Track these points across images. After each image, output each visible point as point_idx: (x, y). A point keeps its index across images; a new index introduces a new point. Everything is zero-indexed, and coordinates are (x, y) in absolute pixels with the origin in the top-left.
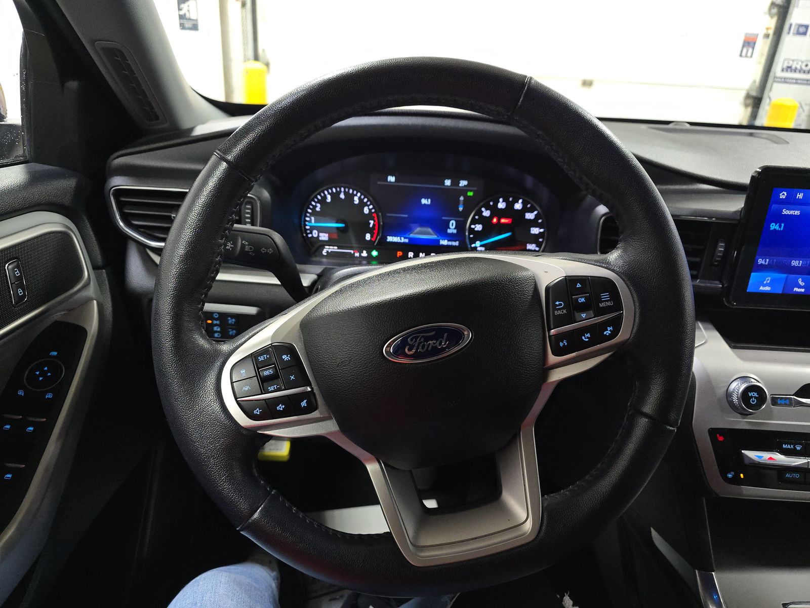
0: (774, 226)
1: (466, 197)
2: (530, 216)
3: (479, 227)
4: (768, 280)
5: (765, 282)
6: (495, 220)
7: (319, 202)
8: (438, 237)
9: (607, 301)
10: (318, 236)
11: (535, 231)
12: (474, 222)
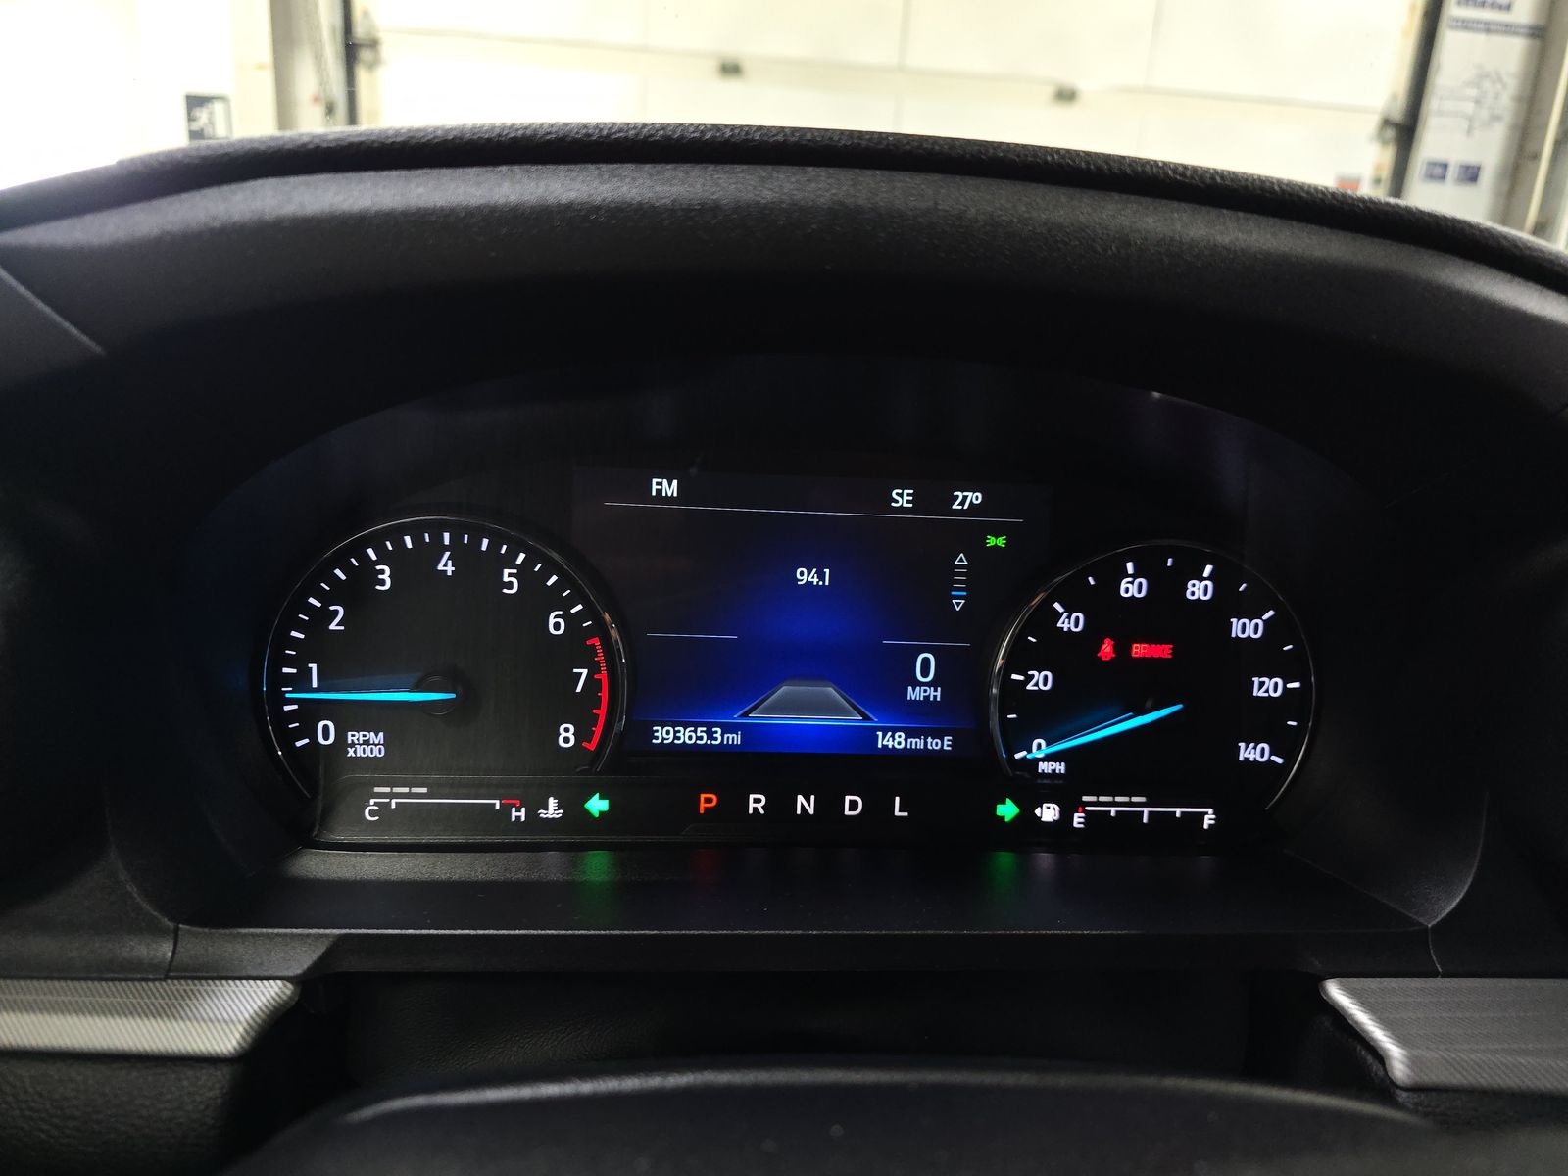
1: (981, 555)
2: (1247, 629)
3: (1041, 680)
6: (1107, 648)
7: (339, 593)
8: (866, 718)
10: (341, 743)
11: (1268, 687)
12: (1023, 659)
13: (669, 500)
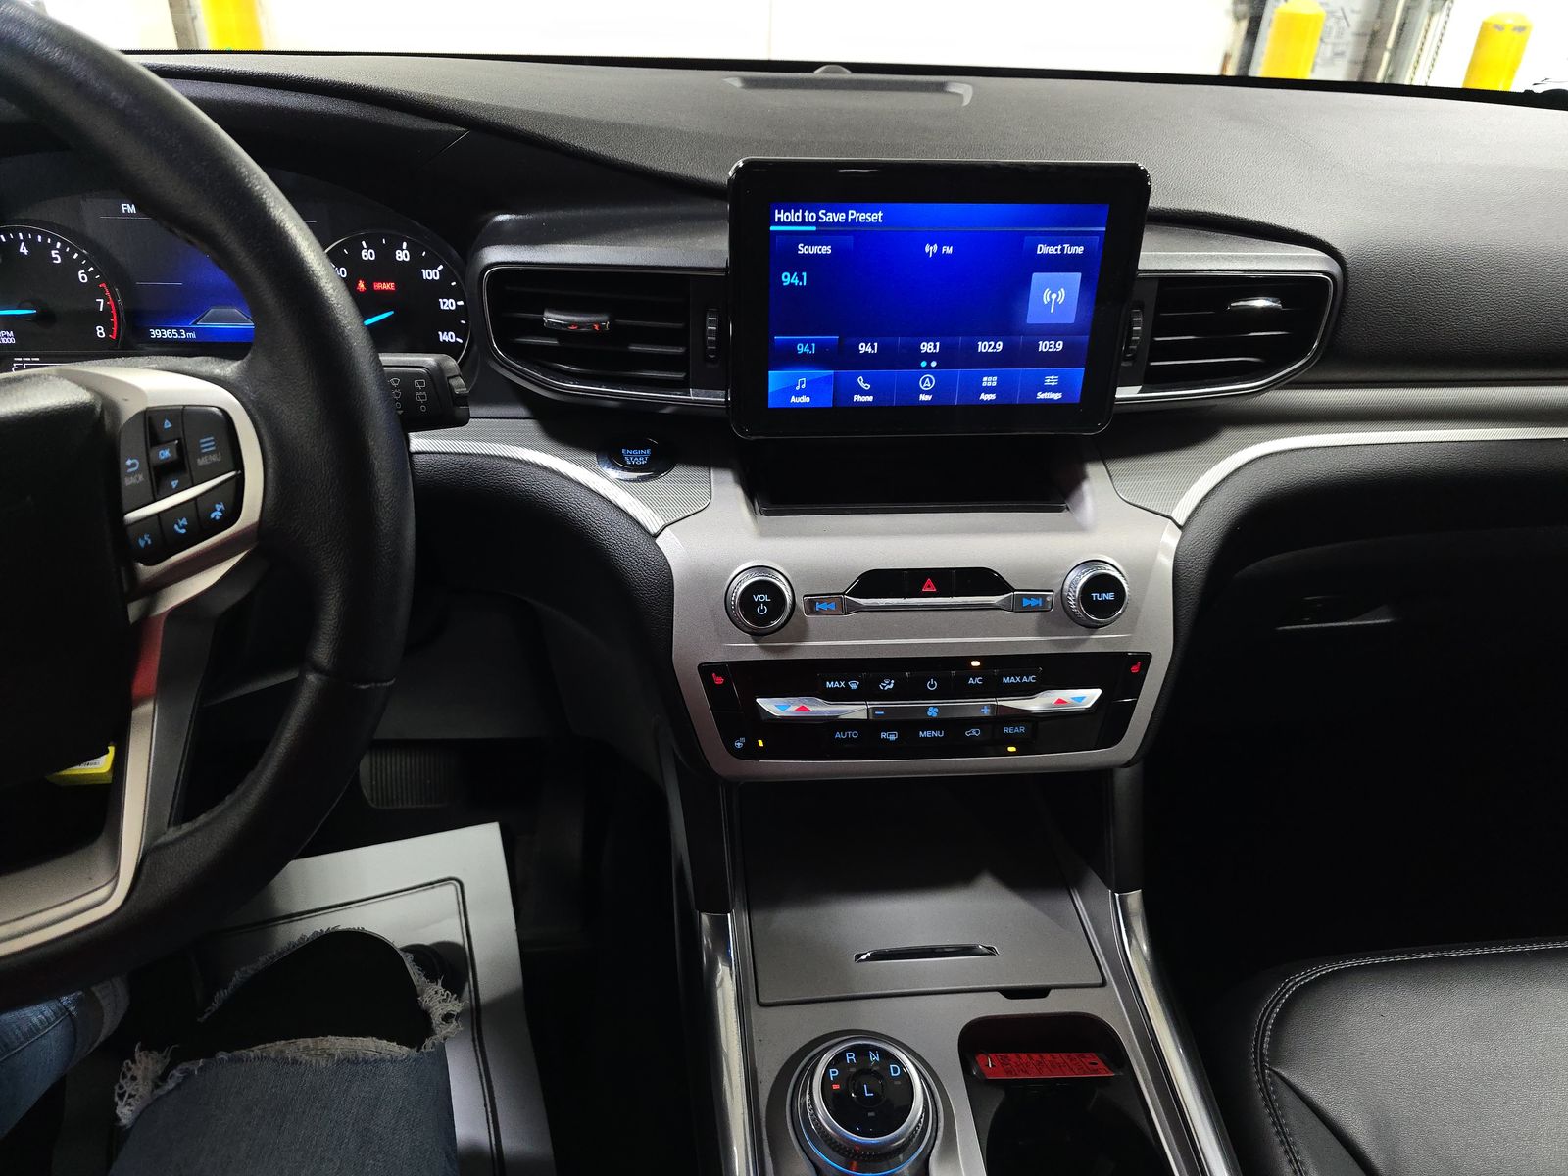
0: (788, 279)
2: (431, 274)
4: (802, 383)
5: (798, 388)
6: (361, 286)
9: (211, 452)
11: (448, 304)
13: (132, 214)
